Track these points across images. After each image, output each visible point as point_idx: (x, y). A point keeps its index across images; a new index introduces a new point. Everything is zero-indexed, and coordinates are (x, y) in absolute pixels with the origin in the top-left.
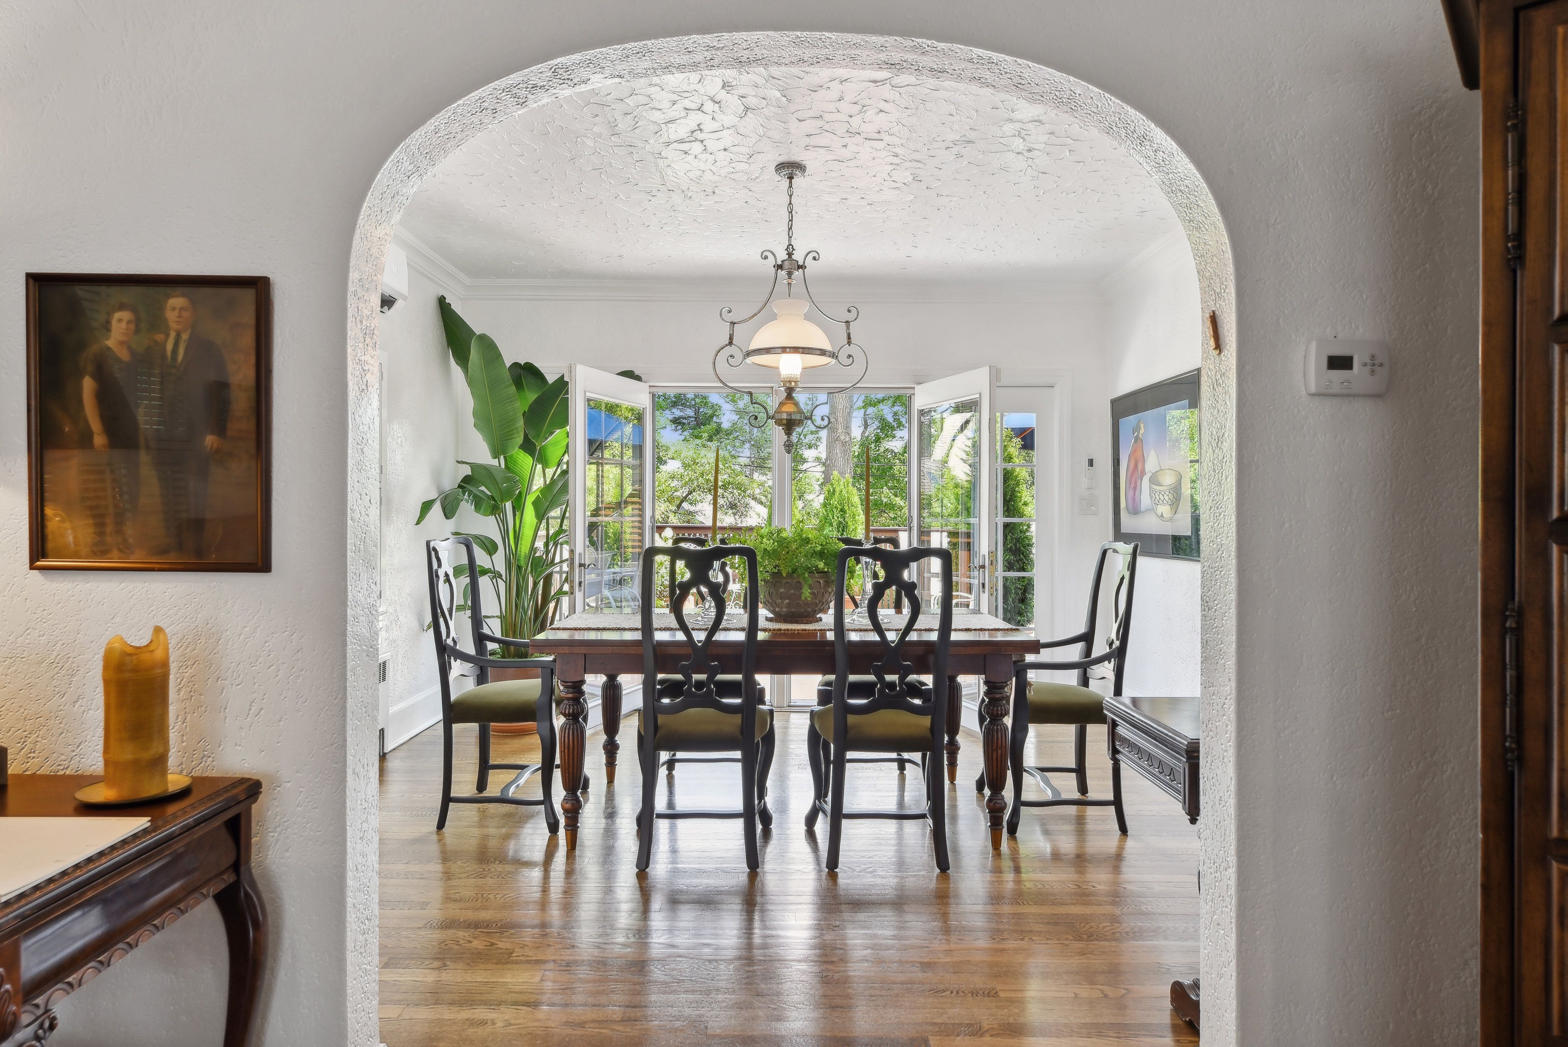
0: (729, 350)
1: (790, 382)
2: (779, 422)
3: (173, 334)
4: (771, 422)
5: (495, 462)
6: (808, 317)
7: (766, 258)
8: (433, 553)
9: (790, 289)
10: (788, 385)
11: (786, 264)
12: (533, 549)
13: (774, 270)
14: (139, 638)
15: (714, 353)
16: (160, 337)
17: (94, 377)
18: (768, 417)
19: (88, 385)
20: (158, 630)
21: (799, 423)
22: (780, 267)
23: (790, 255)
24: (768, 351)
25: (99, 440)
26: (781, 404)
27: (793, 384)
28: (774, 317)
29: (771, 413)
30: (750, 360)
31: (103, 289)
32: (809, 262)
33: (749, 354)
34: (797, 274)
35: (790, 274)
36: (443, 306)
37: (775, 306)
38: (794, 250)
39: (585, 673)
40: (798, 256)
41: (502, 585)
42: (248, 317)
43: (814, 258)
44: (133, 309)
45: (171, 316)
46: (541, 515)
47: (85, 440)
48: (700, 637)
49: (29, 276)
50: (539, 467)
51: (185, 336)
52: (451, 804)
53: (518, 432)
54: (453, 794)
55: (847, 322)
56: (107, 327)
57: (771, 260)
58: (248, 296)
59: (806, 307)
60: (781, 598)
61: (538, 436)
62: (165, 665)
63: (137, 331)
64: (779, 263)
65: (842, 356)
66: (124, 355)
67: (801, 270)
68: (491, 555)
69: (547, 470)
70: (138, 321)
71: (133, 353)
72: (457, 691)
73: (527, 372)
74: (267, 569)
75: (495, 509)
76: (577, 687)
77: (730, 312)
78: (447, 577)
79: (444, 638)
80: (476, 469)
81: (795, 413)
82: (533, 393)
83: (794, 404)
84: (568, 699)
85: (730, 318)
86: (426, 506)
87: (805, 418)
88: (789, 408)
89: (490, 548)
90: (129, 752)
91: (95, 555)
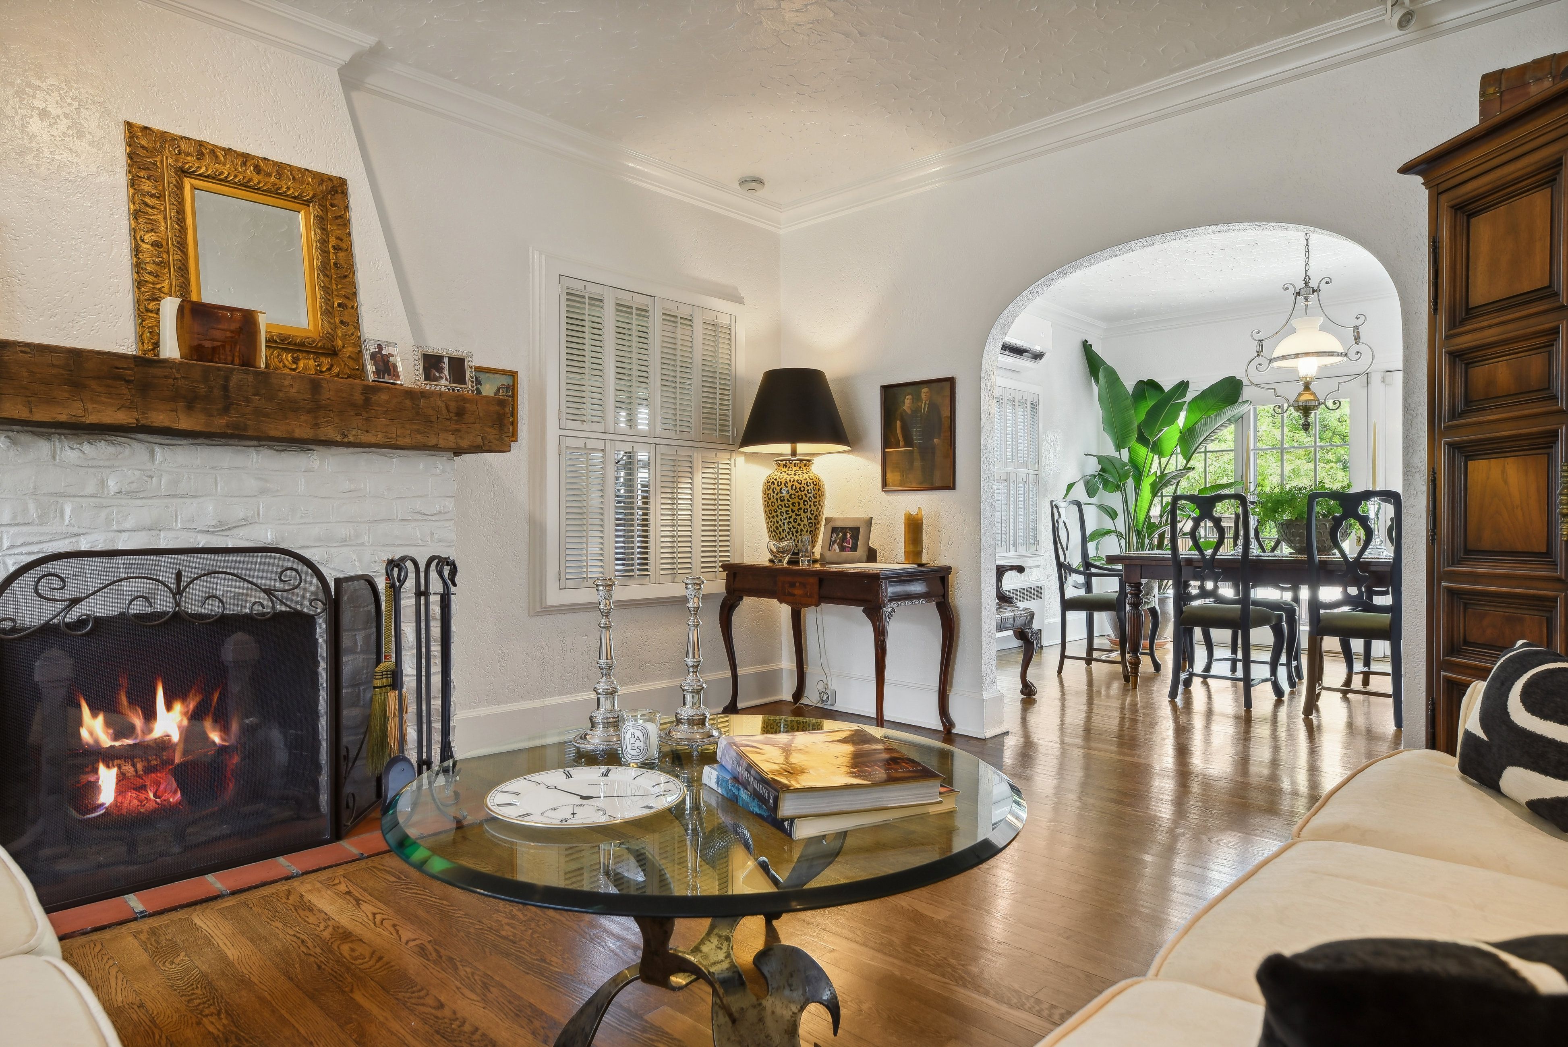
0: (1258, 360)
1: (1306, 378)
2: (1297, 408)
3: (924, 402)
4: (1292, 408)
5: (1117, 455)
6: (1322, 328)
7: (1287, 289)
8: (1055, 510)
9: (1306, 310)
10: (1304, 381)
11: (1302, 292)
12: (1148, 517)
13: (1293, 297)
14: (914, 512)
15: (1247, 363)
16: (920, 403)
17: (900, 421)
19: (898, 423)
20: (919, 508)
21: (1315, 407)
22: (1298, 294)
23: (1306, 283)
24: (1284, 358)
25: (902, 443)
26: (1300, 395)
27: (1308, 379)
28: (1294, 331)
30: (1275, 364)
31: (904, 388)
32: (1323, 286)
33: (1271, 361)
34: (1313, 297)
35: (1306, 299)
36: (1087, 348)
37: (1294, 322)
38: (1310, 279)
39: (1141, 578)
40: (1313, 284)
41: (1123, 542)
42: (947, 392)
43: (1327, 283)
44: (912, 395)
45: (923, 395)
46: (1153, 494)
47: (898, 443)
48: (1209, 552)
49: (882, 386)
50: (1156, 458)
51: (927, 403)
53: (1133, 432)
54: (1067, 654)
55: (1356, 327)
56: (904, 401)
57: (1292, 290)
58: (947, 385)
59: (1321, 320)
60: (1293, 536)
61: (1151, 434)
62: (922, 520)
63: (913, 402)
64: (1298, 291)
65: (1352, 355)
66: (909, 412)
67: (1316, 293)
68: (1113, 520)
69: (1162, 459)
70: (913, 398)
71: (912, 411)
72: (1071, 593)
73: (1148, 387)
74: (954, 489)
75: (1118, 488)
76: (1137, 586)
77: (1258, 333)
78: (1065, 524)
79: (1062, 560)
80: (1101, 459)
81: (1311, 400)
82: (1150, 403)
83: (1311, 394)
84: (1131, 594)
85: (1258, 337)
86: (1070, 486)
87: (1320, 404)
88: (1307, 397)
89: (1112, 514)
90: (911, 548)
91: (901, 485)
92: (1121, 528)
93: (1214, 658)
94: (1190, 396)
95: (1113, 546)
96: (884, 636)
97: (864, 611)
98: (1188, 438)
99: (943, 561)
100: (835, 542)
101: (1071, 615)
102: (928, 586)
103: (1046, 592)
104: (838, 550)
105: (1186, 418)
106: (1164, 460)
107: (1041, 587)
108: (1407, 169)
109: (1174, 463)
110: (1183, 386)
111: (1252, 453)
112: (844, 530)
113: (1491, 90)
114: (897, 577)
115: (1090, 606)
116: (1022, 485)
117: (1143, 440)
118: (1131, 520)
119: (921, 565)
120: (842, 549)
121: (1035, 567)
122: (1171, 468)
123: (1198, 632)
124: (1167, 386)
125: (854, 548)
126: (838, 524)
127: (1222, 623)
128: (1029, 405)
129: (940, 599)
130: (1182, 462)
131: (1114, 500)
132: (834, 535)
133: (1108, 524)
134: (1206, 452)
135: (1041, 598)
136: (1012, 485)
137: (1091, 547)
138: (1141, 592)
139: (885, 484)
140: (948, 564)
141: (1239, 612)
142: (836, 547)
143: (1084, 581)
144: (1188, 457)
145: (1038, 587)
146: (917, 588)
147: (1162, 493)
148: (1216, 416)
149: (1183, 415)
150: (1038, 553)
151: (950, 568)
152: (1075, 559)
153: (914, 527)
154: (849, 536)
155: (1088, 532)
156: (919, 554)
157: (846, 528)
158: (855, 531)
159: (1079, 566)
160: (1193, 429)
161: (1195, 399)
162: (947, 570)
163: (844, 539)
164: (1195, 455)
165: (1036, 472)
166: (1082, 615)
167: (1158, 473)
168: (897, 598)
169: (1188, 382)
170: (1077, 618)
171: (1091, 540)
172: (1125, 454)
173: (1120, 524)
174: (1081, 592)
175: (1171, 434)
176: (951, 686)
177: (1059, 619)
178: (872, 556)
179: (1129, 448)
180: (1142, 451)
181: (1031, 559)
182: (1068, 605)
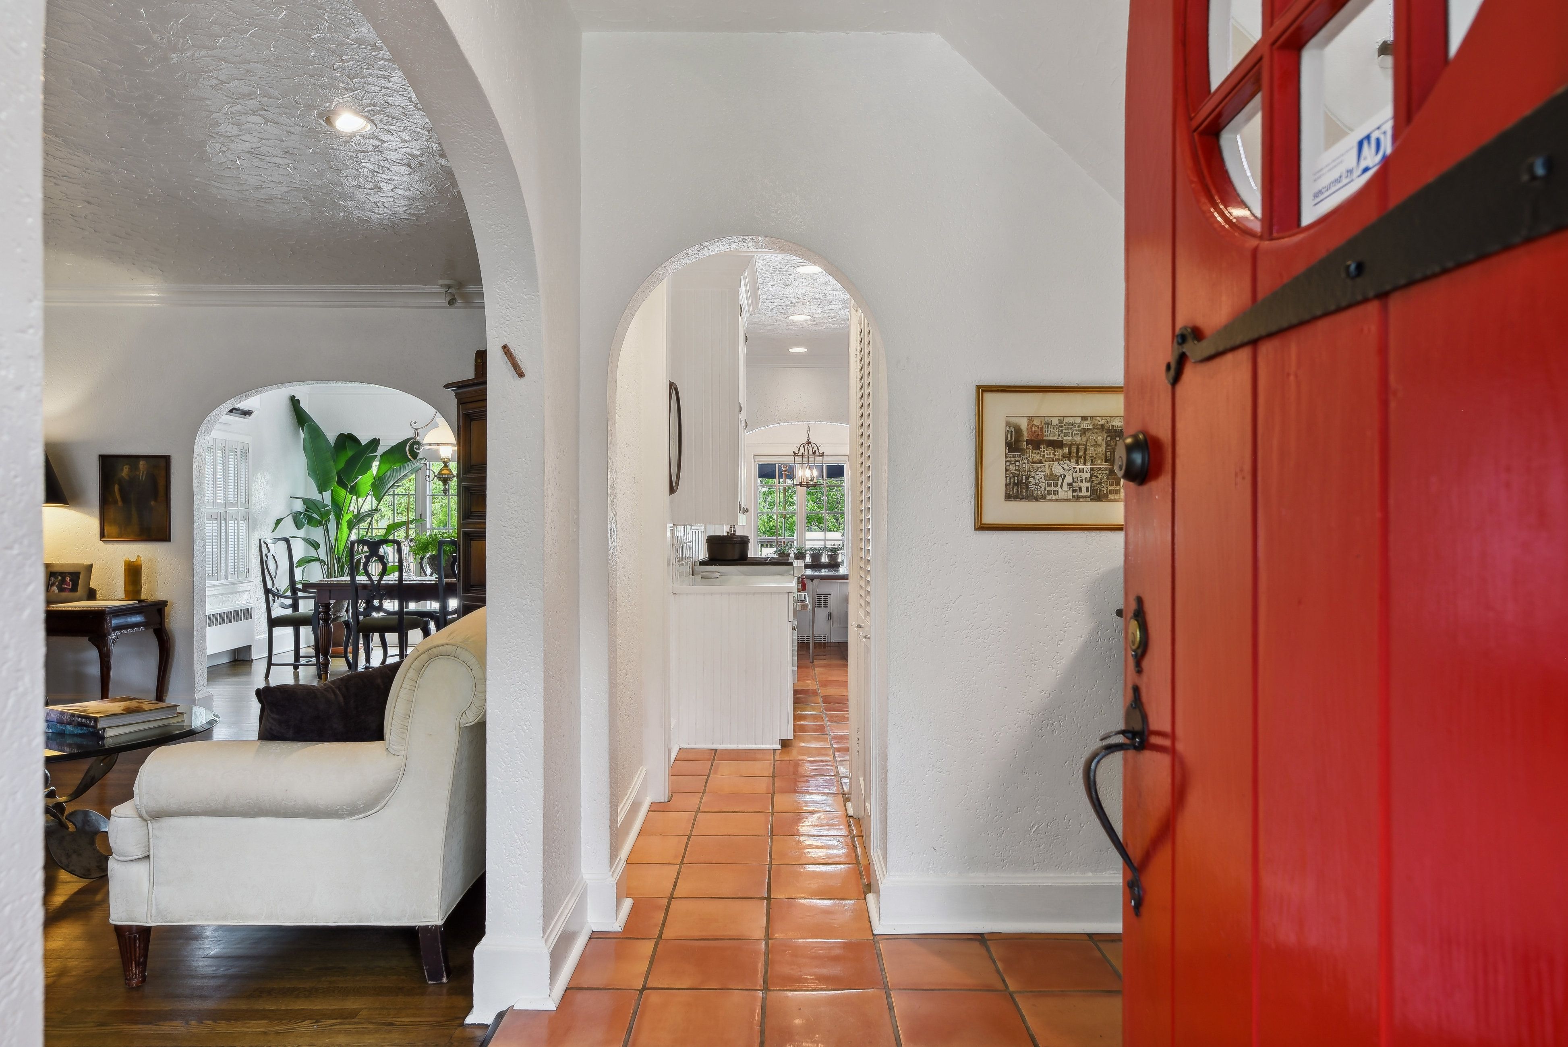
2: (439, 479)
3: (141, 472)
4: (436, 478)
5: (320, 497)
8: (264, 546)
10: (444, 460)
12: (346, 547)
14: (133, 559)
16: (138, 473)
17: (118, 485)
18: (435, 476)
19: (117, 487)
20: (138, 556)
21: (450, 479)
24: (430, 445)
25: (120, 503)
26: (441, 470)
27: (446, 459)
29: (436, 474)
30: (426, 447)
33: (423, 444)
36: (295, 403)
39: (330, 599)
41: (325, 569)
42: (164, 467)
44: (130, 466)
45: (141, 467)
46: (350, 529)
47: (116, 502)
48: (376, 580)
49: (99, 455)
50: (354, 497)
51: (145, 472)
52: (272, 666)
53: (333, 479)
54: (273, 662)
56: (122, 470)
58: (163, 461)
61: (349, 480)
62: (141, 567)
63: (131, 472)
66: (127, 478)
68: (317, 550)
70: (131, 468)
71: (130, 478)
72: (278, 612)
73: (347, 440)
74: (170, 541)
75: (320, 523)
76: (327, 607)
77: (415, 423)
78: (274, 557)
79: (269, 586)
80: (305, 501)
81: (448, 474)
82: (350, 453)
83: (448, 470)
84: (323, 612)
85: (415, 426)
86: (278, 522)
87: (453, 477)
88: (445, 472)
89: (316, 546)
90: (130, 588)
91: (118, 537)
92: (323, 556)
93: (388, 655)
94: (381, 450)
95: (316, 574)
96: (110, 657)
97: (89, 640)
98: (379, 487)
99: (160, 596)
100: (53, 585)
101: (277, 631)
102: (145, 617)
103: (255, 613)
104: (57, 591)
105: (379, 468)
106: (360, 501)
107: (251, 609)
108: (447, 386)
109: (367, 504)
110: (375, 443)
111: (428, 497)
112: (63, 574)
113: (479, 361)
114: (117, 612)
115: (295, 622)
116: (232, 522)
117: (342, 483)
118: (331, 549)
119: (140, 601)
120: (61, 590)
121: (246, 591)
122: (366, 508)
123: (376, 637)
124: (364, 440)
125: (74, 589)
126: (56, 569)
127: (391, 630)
128: (239, 453)
129: (158, 626)
130: (375, 503)
131: (317, 534)
132: (53, 579)
133: (313, 553)
134: (394, 495)
135: (251, 618)
136: (223, 522)
137: (298, 572)
138: (330, 610)
139: (102, 535)
140: (164, 599)
141: (397, 621)
142: (55, 589)
143: (292, 603)
144: (379, 499)
145: (248, 609)
146: (137, 619)
147: (359, 527)
148: (400, 468)
149: (375, 464)
150: (249, 579)
151: (167, 602)
152: (282, 583)
153: (133, 572)
154: (68, 579)
155: (295, 560)
156: (138, 592)
157: (65, 573)
158: (75, 576)
159: (286, 591)
160: (383, 478)
161: (385, 453)
162: (164, 603)
163: (63, 581)
164: (385, 497)
165: (246, 510)
166: (289, 631)
167: (356, 512)
168: (118, 628)
169: (379, 439)
170: (284, 634)
171: (298, 566)
172: (327, 495)
173: (322, 554)
174: (289, 611)
175: (365, 481)
176: (167, 692)
177: (266, 635)
178: (91, 595)
179: (332, 490)
180: (342, 492)
181: (241, 585)
182: (274, 623)
